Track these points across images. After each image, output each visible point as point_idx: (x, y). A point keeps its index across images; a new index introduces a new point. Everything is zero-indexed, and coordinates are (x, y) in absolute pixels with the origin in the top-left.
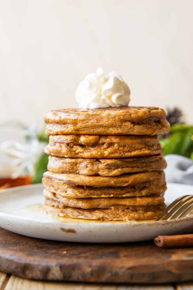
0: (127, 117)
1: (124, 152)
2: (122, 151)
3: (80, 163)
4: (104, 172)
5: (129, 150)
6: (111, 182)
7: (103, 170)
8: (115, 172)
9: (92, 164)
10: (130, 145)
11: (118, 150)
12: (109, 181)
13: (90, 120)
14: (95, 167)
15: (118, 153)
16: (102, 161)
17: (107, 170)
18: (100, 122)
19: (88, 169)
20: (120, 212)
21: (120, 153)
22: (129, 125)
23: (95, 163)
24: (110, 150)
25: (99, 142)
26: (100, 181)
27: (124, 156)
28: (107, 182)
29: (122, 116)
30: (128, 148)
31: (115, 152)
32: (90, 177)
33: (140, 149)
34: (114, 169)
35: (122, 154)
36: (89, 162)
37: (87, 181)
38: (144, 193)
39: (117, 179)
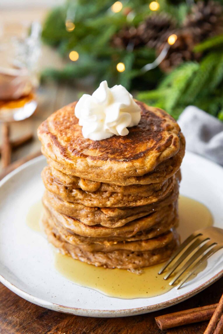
0: (131, 173)
1: (128, 202)
2: (126, 200)
3: (81, 210)
4: (106, 223)
5: (134, 199)
6: (114, 234)
7: (105, 222)
8: (118, 224)
9: (94, 214)
10: (136, 194)
11: (122, 200)
12: (112, 233)
13: (89, 173)
14: (97, 218)
15: (122, 203)
16: (104, 211)
17: (109, 222)
18: (101, 177)
19: (89, 219)
20: (124, 257)
21: (124, 204)
22: (134, 181)
23: (96, 212)
24: (112, 200)
25: (100, 189)
26: (102, 234)
27: (128, 206)
28: (110, 234)
29: (125, 173)
30: (133, 197)
31: (119, 202)
32: (91, 229)
33: (146, 197)
34: (117, 221)
35: (127, 205)
36: (90, 212)
37: (88, 233)
38: (150, 236)
39: (121, 230)
